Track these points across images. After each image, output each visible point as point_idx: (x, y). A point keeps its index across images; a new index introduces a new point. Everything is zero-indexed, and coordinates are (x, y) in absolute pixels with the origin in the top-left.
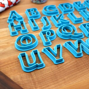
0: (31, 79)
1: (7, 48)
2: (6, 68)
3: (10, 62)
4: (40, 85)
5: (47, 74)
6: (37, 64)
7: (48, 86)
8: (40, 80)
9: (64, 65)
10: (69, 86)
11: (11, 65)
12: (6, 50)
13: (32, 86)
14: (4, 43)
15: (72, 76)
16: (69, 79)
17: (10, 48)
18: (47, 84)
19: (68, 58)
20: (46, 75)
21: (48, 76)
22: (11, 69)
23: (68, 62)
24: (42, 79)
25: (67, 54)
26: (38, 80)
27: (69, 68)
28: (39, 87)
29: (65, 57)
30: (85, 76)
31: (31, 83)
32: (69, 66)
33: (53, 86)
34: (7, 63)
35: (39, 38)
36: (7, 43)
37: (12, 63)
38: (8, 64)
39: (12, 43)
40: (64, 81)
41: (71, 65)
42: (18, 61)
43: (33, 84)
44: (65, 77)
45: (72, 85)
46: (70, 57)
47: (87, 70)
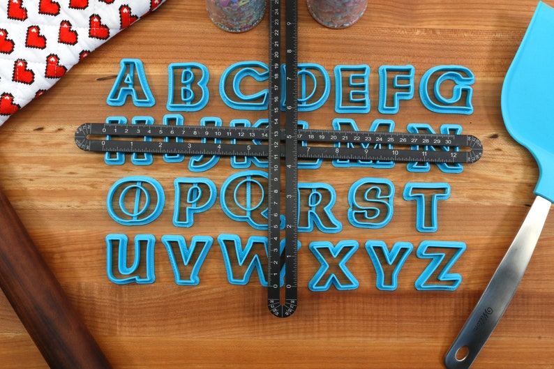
0: (117, 300)
1: (90, 203)
2: (75, 257)
3: (86, 246)
4: (130, 319)
5: (152, 299)
6: (135, 279)
7: (144, 326)
8: (134, 307)
9: (194, 292)
10: (181, 339)
11: (88, 253)
12: (84, 207)
13: (115, 314)
14: (83, 183)
15: (199, 321)
16: (189, 325)
17: (96, 203)
18: (144, 321)
19: (211, 276)
20: (149, 302)
21: (151, 305)
22: (86, 264)
23: (206, 286)
24: (138, 307)
25: (216, 267)
26: (131, 307)
27: (202, 301)
28: (128, 321)
29: (208, 272)
30: (224, 330)
31: (115, 308)
32: (204, 298)
33: (154, 329)
34: (80, 246)
35: (171, 193)
36: (92, 185)
37: (91, 249)
38: (83, 250)
39: (104, 188)
40: (177, 327)
41: (208, 297)
42: (104, 248)
43: (118, 310)
44: (184, 320)
45: (189, 339)
46: (218, 276)
47: (236, 320)
